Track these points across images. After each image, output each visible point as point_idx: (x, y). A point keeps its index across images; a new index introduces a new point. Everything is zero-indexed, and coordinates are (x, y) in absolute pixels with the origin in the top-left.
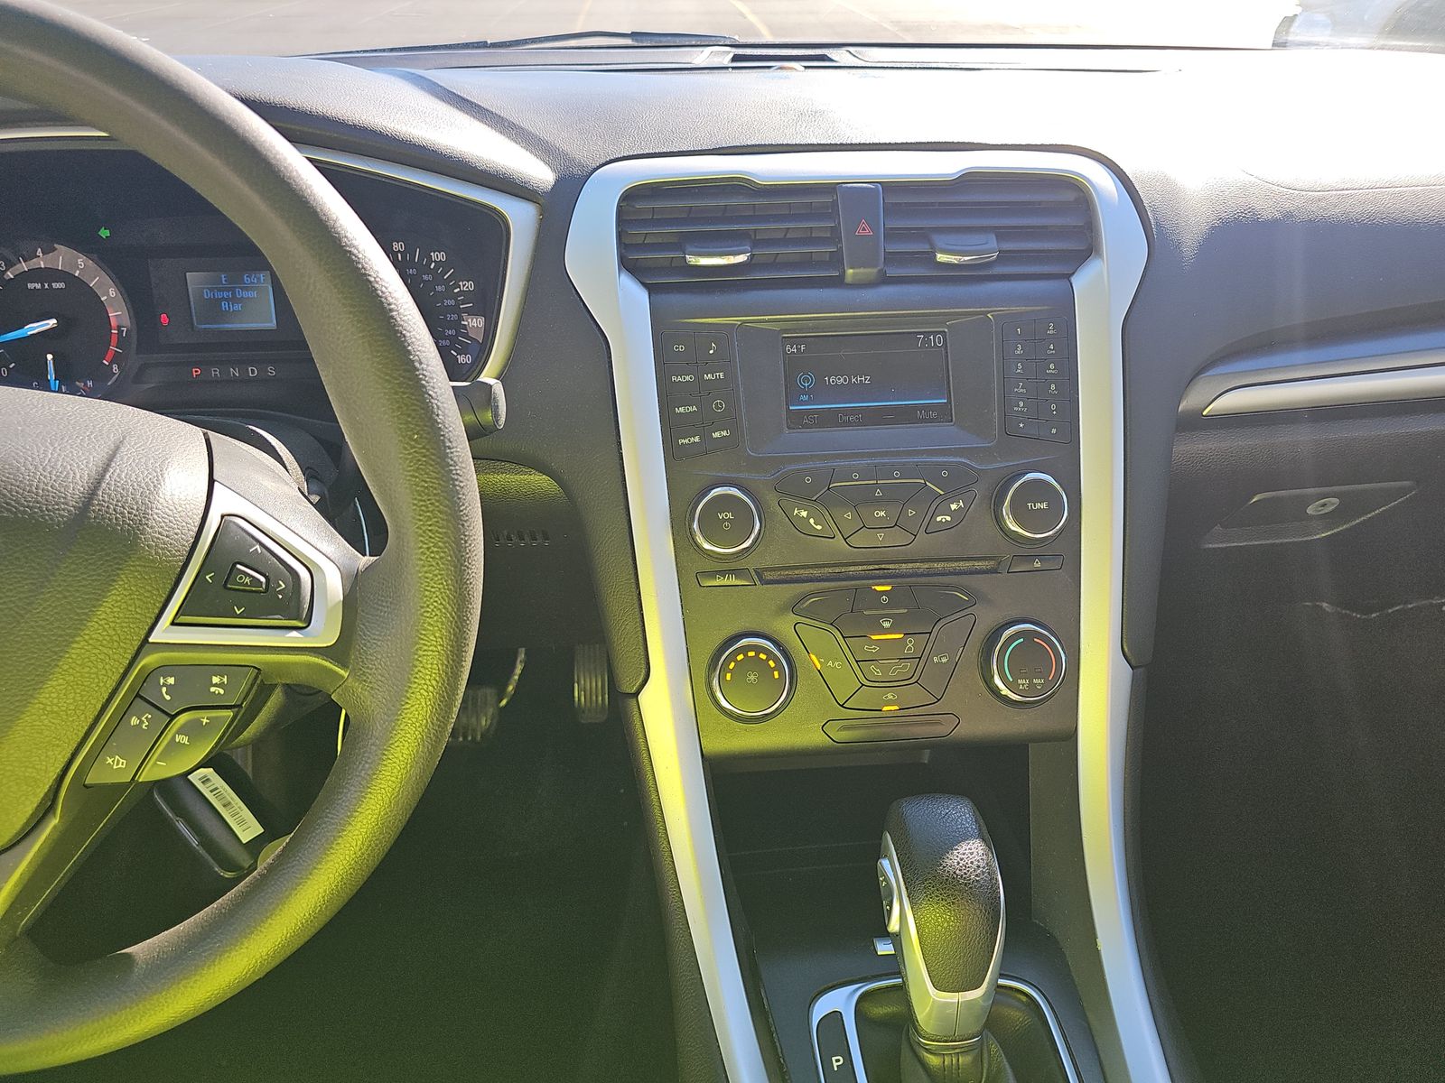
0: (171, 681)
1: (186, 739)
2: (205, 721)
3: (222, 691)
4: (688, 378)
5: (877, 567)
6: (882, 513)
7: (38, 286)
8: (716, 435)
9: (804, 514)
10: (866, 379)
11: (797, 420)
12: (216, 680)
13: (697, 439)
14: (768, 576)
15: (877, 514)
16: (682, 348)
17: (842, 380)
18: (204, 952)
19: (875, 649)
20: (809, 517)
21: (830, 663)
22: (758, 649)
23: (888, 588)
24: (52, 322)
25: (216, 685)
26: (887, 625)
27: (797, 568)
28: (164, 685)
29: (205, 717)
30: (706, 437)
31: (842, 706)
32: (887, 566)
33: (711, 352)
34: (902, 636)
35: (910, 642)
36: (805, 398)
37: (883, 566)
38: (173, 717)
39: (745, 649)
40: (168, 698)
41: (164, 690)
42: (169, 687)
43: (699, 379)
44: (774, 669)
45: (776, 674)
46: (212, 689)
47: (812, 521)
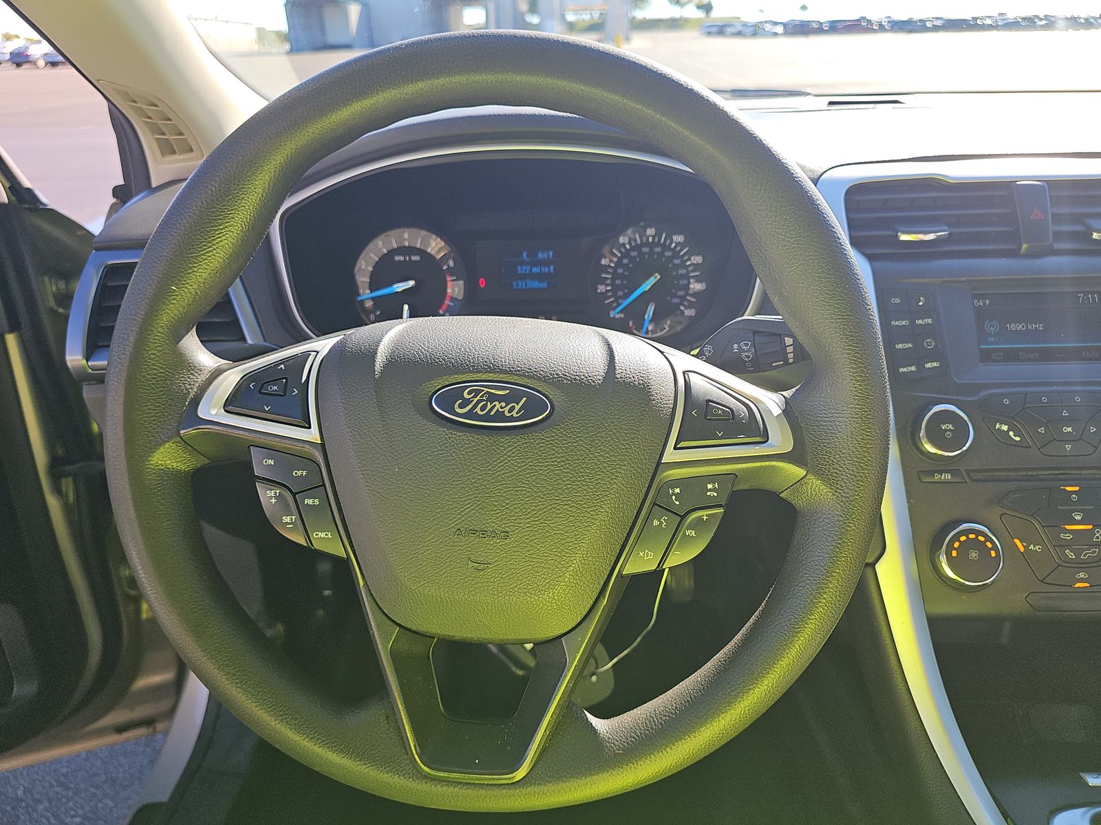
0: (677, 490)
1: (693, 533)
2: (705, 518)
3: (715, 494)
4: (904, 323)
5: (1062, 472)
6: (1069, 429)
7: (402, 258)
8: (928, 365)
9: (1005, 428)
10: (1039, 327)
11: (986, 356)
12: (710, 486)
13: (913, 368)
14: (975, 476)
15: (1065, 430)
16: (897, 301)
17: (1021, 327)
18: (732, 691)
19: (1069, 536)
20: (1009, 430)
21: (1031, 547)
22: (978, 533)
23: (1076, 489)
24: (412, 283)
25: (710, 490)
26: (1078, 518)
27: (999, 470)
28: (673, 494)
29: (704, 514)
30: (920, 367)
31: (1042, 581)
32: (1070, 472)
33: (921, 304)
34: (1091, 527)
35: (1098, 532)
36: (992, 339)
37: (1066, 472)
38: (683, 517)
39: (966, 532)
40: (677, 503)
41: (674, 497)
42: (676, 495)
43: (912, 323)
44: (991, 549)
45: (993, 554)
46: (709, 493)
47: (1011, 433)
